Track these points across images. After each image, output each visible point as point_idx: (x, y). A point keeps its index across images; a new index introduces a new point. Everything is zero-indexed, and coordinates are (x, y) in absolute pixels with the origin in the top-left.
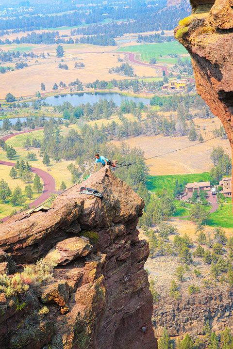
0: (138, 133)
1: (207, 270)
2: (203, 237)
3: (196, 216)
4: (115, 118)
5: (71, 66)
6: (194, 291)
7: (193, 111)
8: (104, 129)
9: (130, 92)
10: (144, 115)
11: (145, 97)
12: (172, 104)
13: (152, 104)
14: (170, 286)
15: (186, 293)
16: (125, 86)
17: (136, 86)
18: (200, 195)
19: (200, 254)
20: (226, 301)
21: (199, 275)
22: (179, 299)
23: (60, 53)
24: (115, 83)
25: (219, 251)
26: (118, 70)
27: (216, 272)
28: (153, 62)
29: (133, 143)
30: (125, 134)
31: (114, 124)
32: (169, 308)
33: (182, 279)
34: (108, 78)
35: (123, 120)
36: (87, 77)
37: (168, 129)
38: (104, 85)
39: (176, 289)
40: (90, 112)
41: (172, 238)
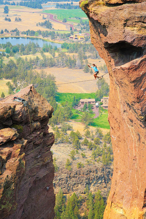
0: (52, 65)
1: (89, 154)
2: (88, 133)
3: (85, 120)
4: (39, 55)
5: (13, 19)
6: (80, 166)
7: (88, 54)
8: (31, 61)
9: (49, 39)
10: (57, 54)
11: (58, 42)
12: (75, 49)
13: (62, 47)
14: (65, 162)
15: (75, 167)
16: (46, 35)
17: (53, 35)
18: (89, 107)
19: (86, 143)
20: (99, 174)
21: (84, 157)
22: (71, 171)
23: (6, 11)
24: (40, 32)
25: (98, 143)
26: (42, 25)
27: (95, 156)
28: (65, 21)
29: (49, 71)
30: (44, 65)
31: (38, 58)
32: (64, 176)
33: (73, 159)
34: (36, 29)
35: (44, 56)
36: (22, 27)
37: (71, 64)
38: (33, 33)
39: (70, 164)
40: (23, 49)
41: (69, 132)
